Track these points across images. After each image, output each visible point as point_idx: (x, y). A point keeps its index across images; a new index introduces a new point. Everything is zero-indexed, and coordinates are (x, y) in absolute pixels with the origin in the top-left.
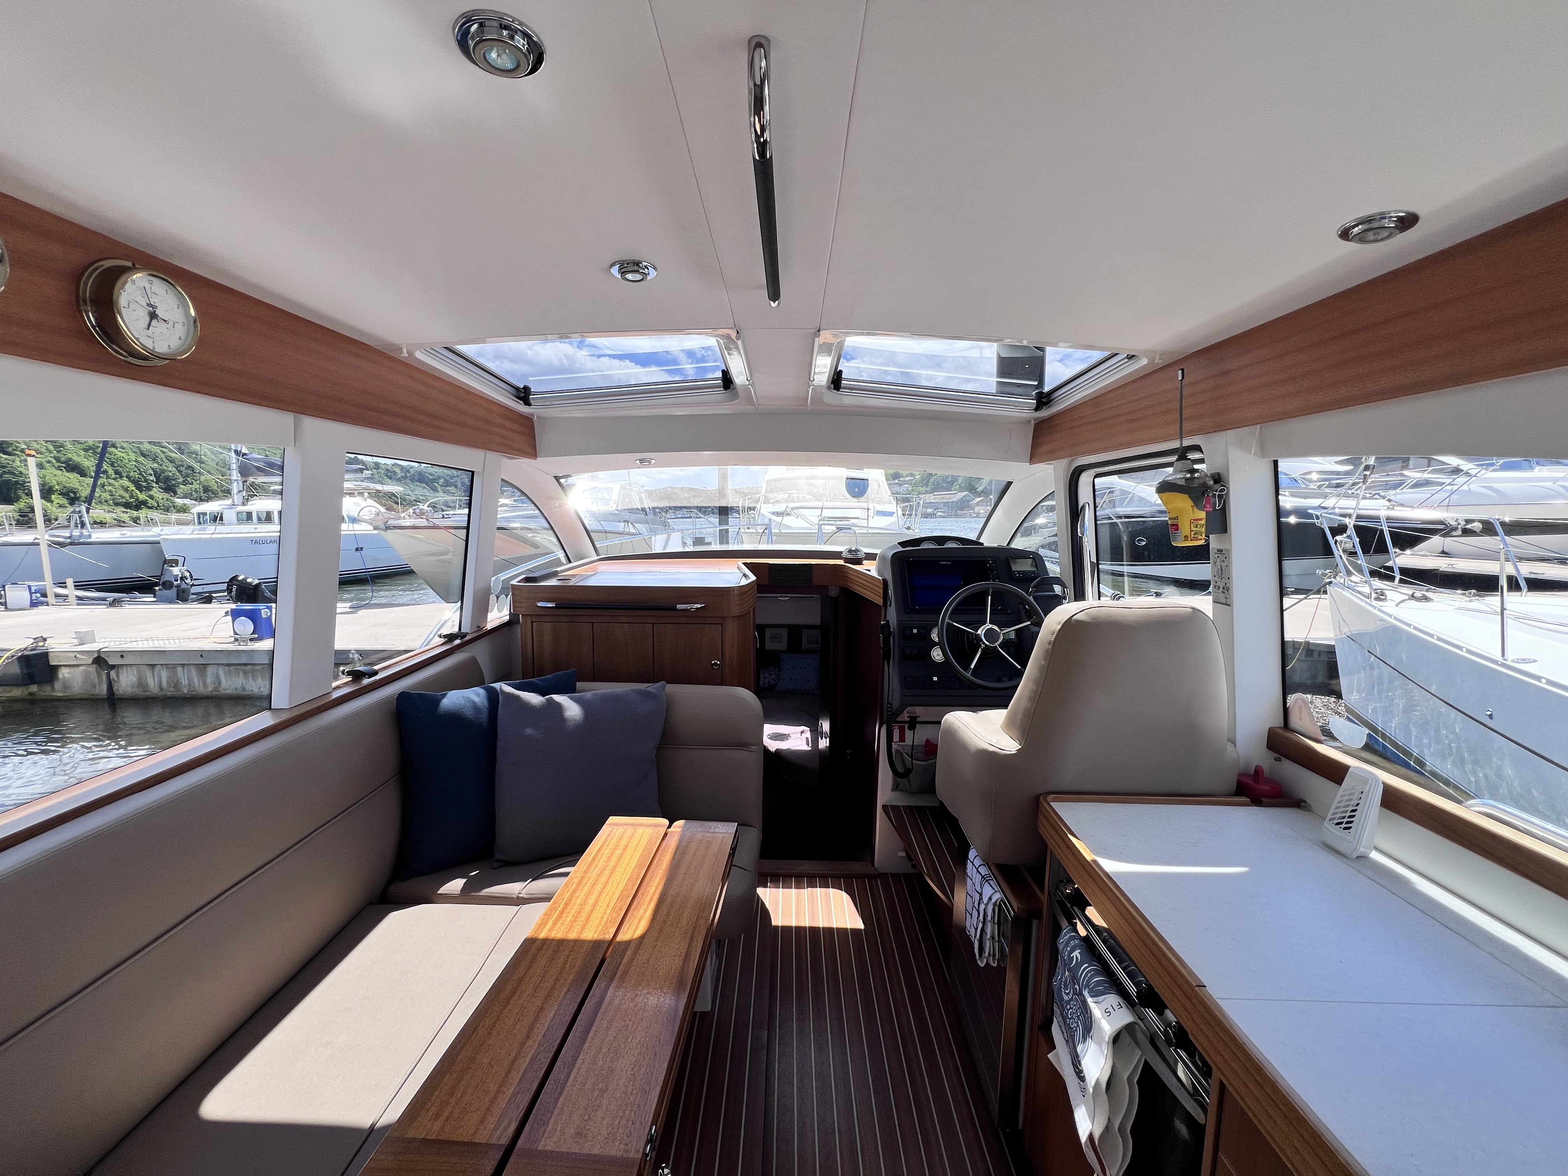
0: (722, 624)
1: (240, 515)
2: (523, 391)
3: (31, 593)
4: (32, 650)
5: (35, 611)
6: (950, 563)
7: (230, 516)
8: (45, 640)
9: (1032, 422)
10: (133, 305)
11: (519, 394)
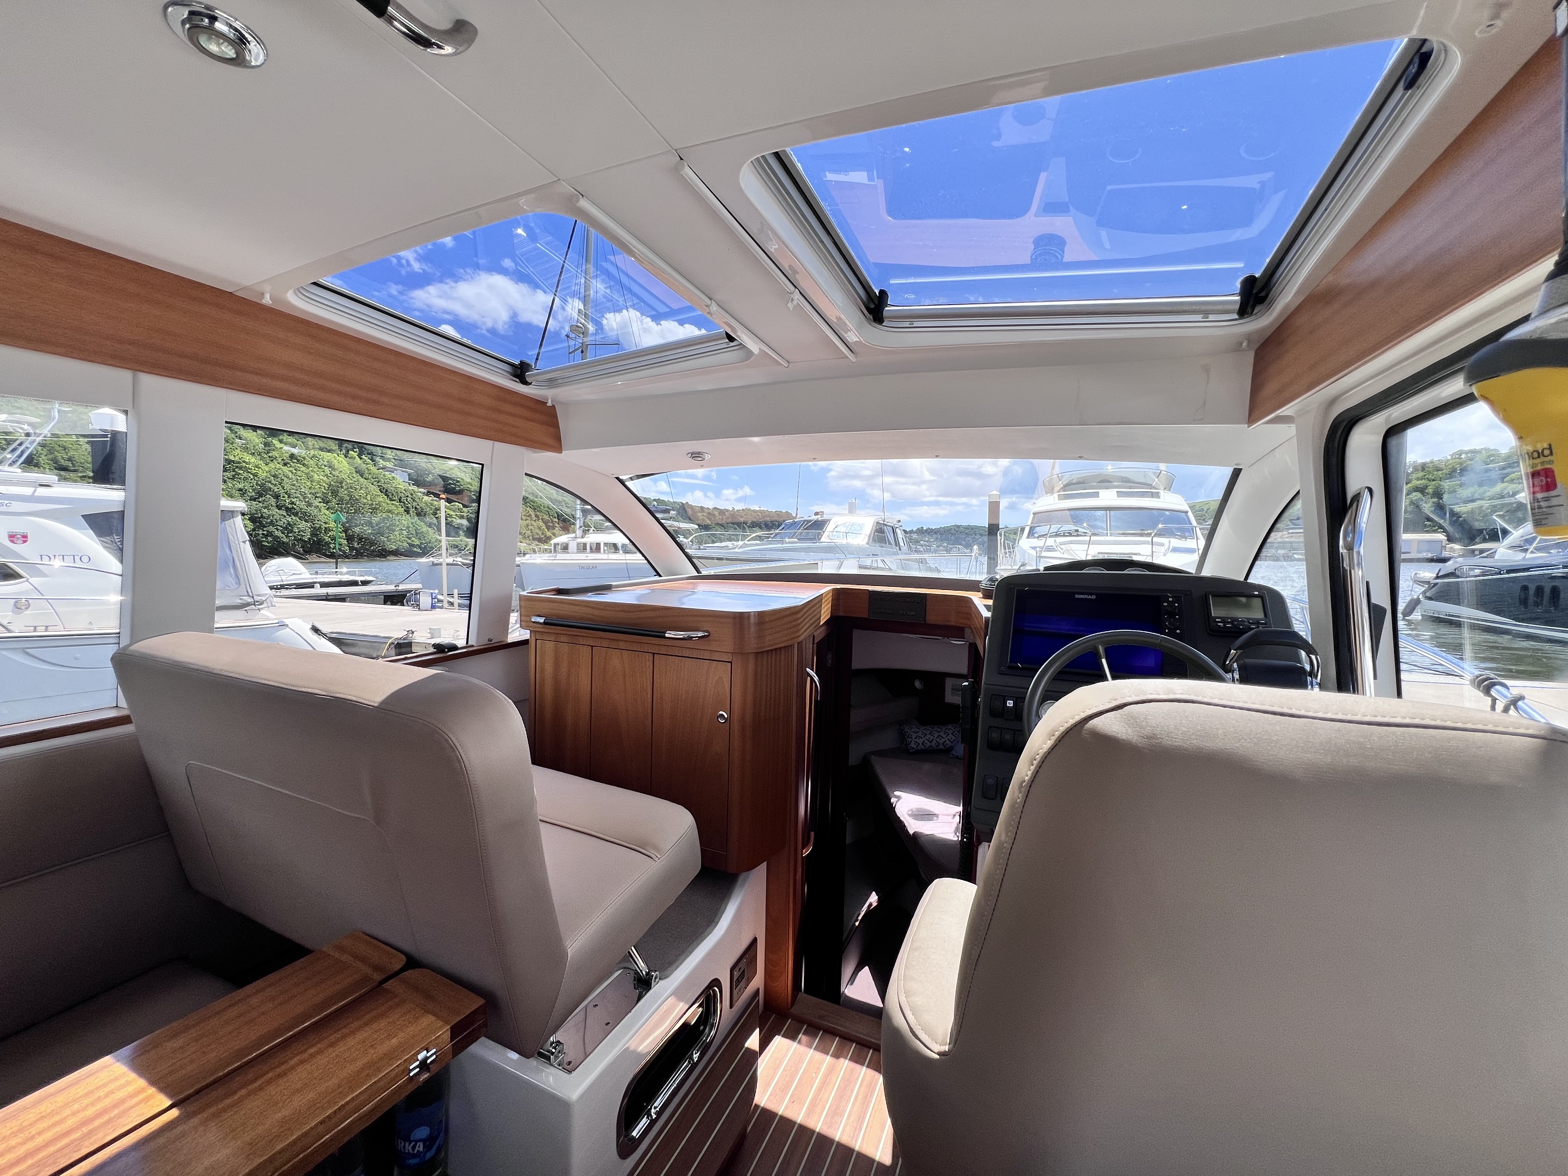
0: (731, 662)
1: (579, 545)
2: (519, 367)
3: (432, 599)
4: (404, 640)
5: (434, 612)
6: (1094, 597)
7: (573, 546)
8: (413, 633)
9: (1245, 344)
11: (512, 370)
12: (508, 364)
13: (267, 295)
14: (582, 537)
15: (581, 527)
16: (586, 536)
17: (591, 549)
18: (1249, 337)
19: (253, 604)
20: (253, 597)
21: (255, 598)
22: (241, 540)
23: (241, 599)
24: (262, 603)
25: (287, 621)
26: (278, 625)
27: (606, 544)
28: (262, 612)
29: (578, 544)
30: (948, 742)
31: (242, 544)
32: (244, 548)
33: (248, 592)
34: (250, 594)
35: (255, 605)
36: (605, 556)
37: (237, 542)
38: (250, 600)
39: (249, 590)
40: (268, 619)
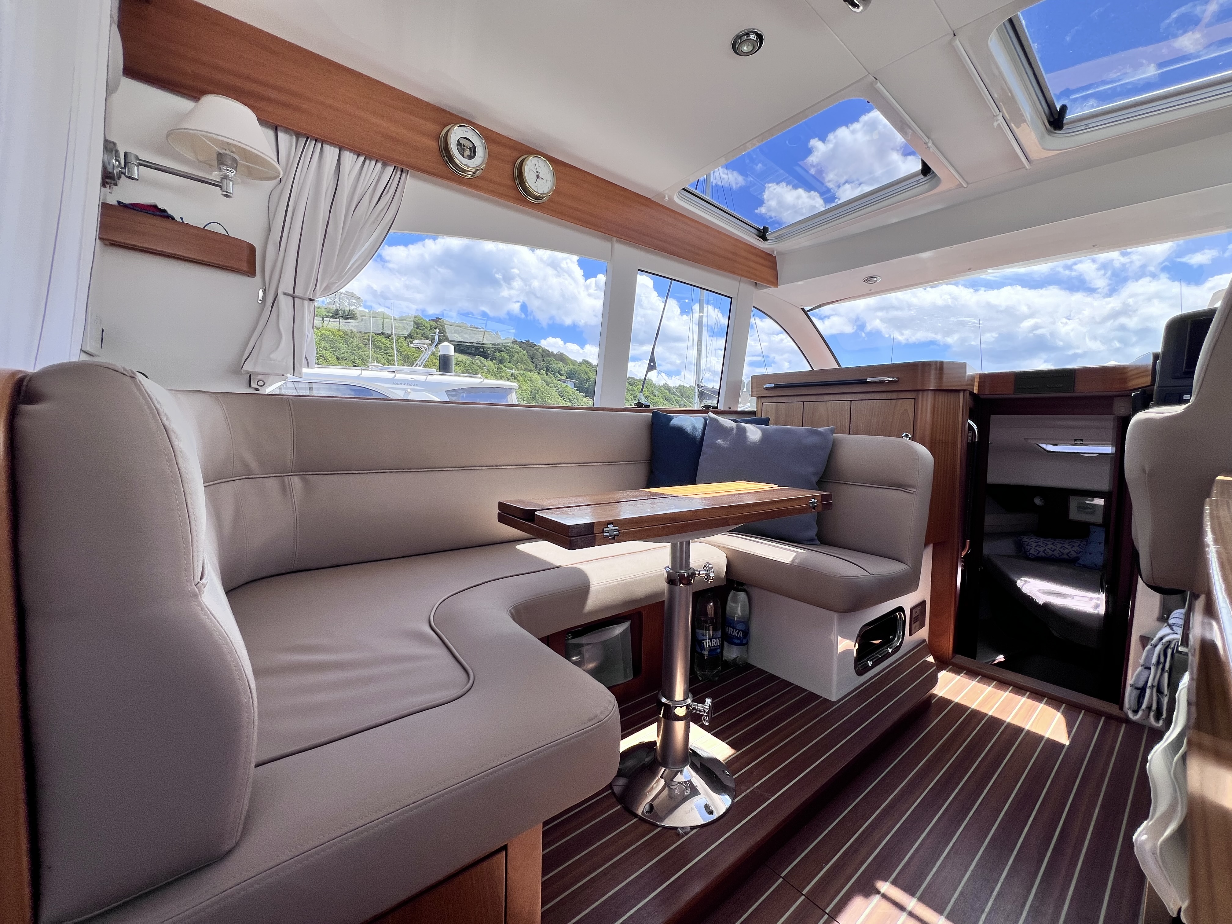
0: (914, 398)
2: (762, 231)
10: (531, 172)
11: (759, 234)
12: (758, 230)
13: (667, 197)
30: (1073, 553)
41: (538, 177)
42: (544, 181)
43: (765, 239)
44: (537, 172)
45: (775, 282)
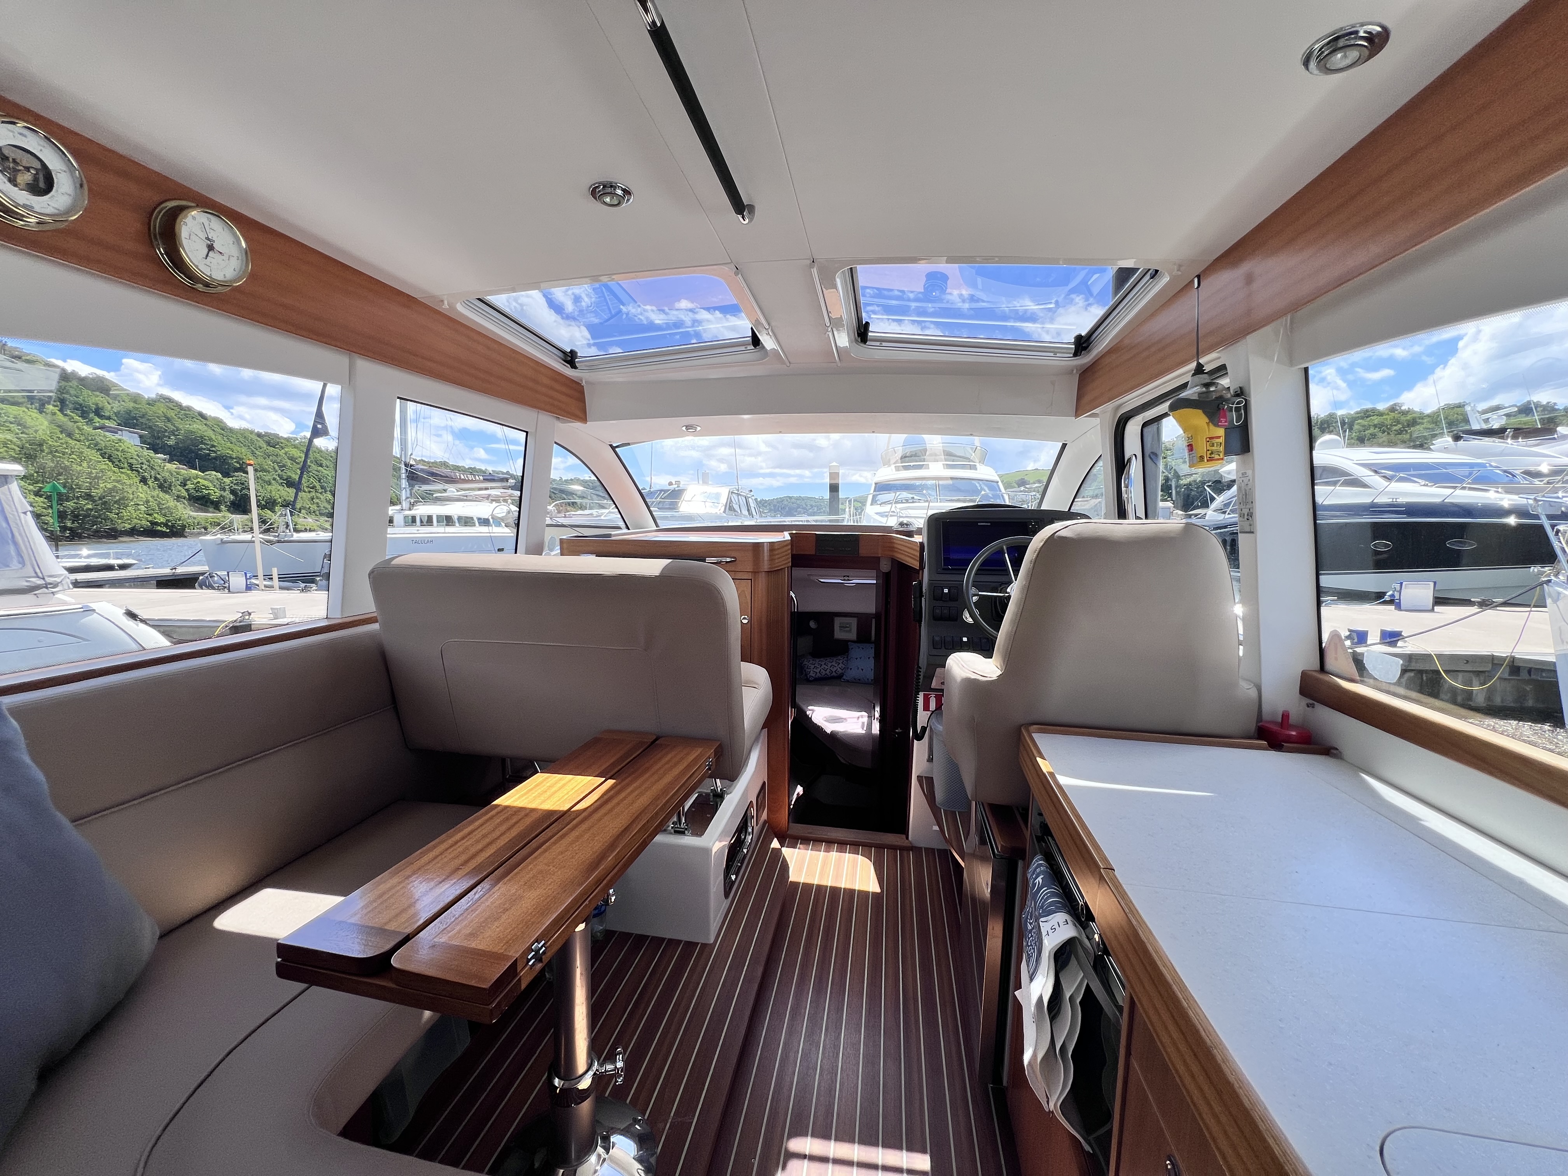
0: (751, 580)
1: (407, 519)
2: (570, 355)
3: (247, 579)
4: (240, 622)
5: (249, 594)
6: (989, 524)
7: (398, 519)
9: (1075, 371)
10: (193, 237)
11: (565, 357)
12: (564, 352)
13: (446, 302)
14: (410, 509)
15: (407, 498)
16: (415, 508)
17: (421, 522)
18: (1076, 367)
19: (45, 587)
20: (43, 579)
21: (47, 579)
22: (20, 511)
23: (27, 581)
24: (55, 585)
25: (93, 606)
26: (82, 610)
27: (438, 517)
28: (57, 596)
29: (405, 517)
31: (22, 515)
32: (26, 521)
33: (36, 573)
34: (40, 575)
35: (47, 588)
36: (441, 529)
37: (16, 513)
38: (40, 582)
39: (38, 571)
40: (65, 603)
41: (211, 248)
42: (225, 257)
43: (573, 366)
44: (208, 239)
45: (582, 415)
